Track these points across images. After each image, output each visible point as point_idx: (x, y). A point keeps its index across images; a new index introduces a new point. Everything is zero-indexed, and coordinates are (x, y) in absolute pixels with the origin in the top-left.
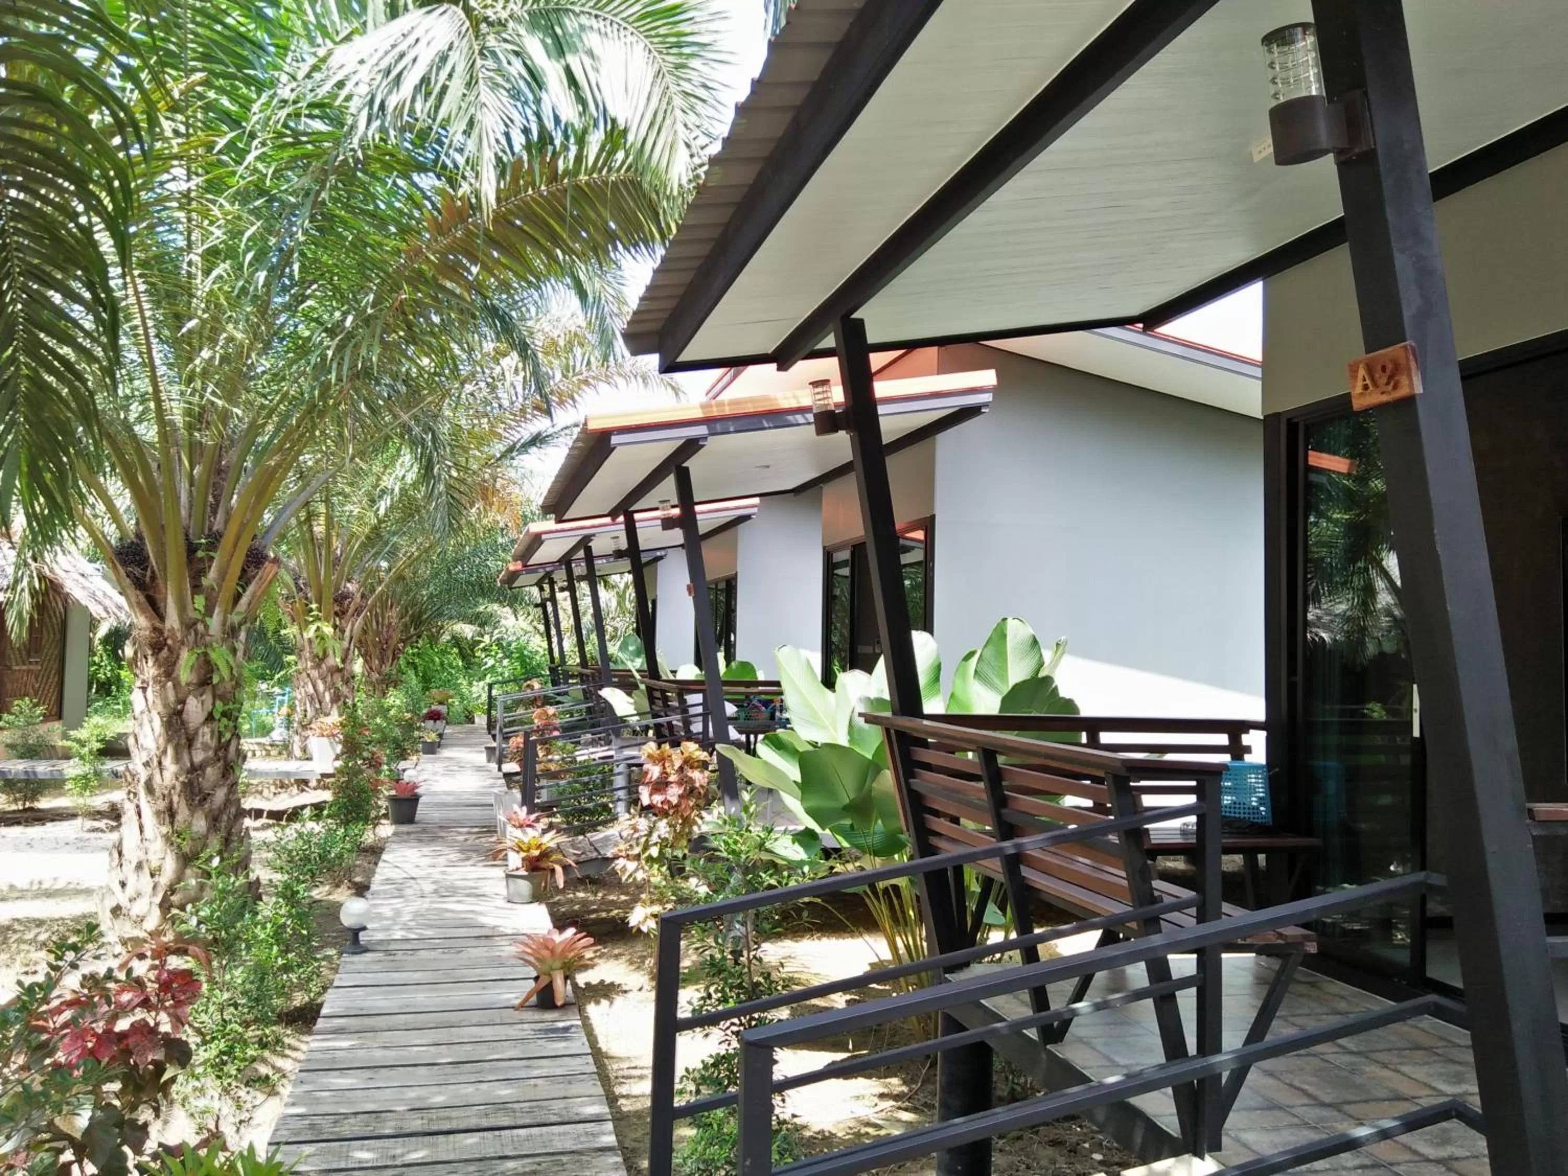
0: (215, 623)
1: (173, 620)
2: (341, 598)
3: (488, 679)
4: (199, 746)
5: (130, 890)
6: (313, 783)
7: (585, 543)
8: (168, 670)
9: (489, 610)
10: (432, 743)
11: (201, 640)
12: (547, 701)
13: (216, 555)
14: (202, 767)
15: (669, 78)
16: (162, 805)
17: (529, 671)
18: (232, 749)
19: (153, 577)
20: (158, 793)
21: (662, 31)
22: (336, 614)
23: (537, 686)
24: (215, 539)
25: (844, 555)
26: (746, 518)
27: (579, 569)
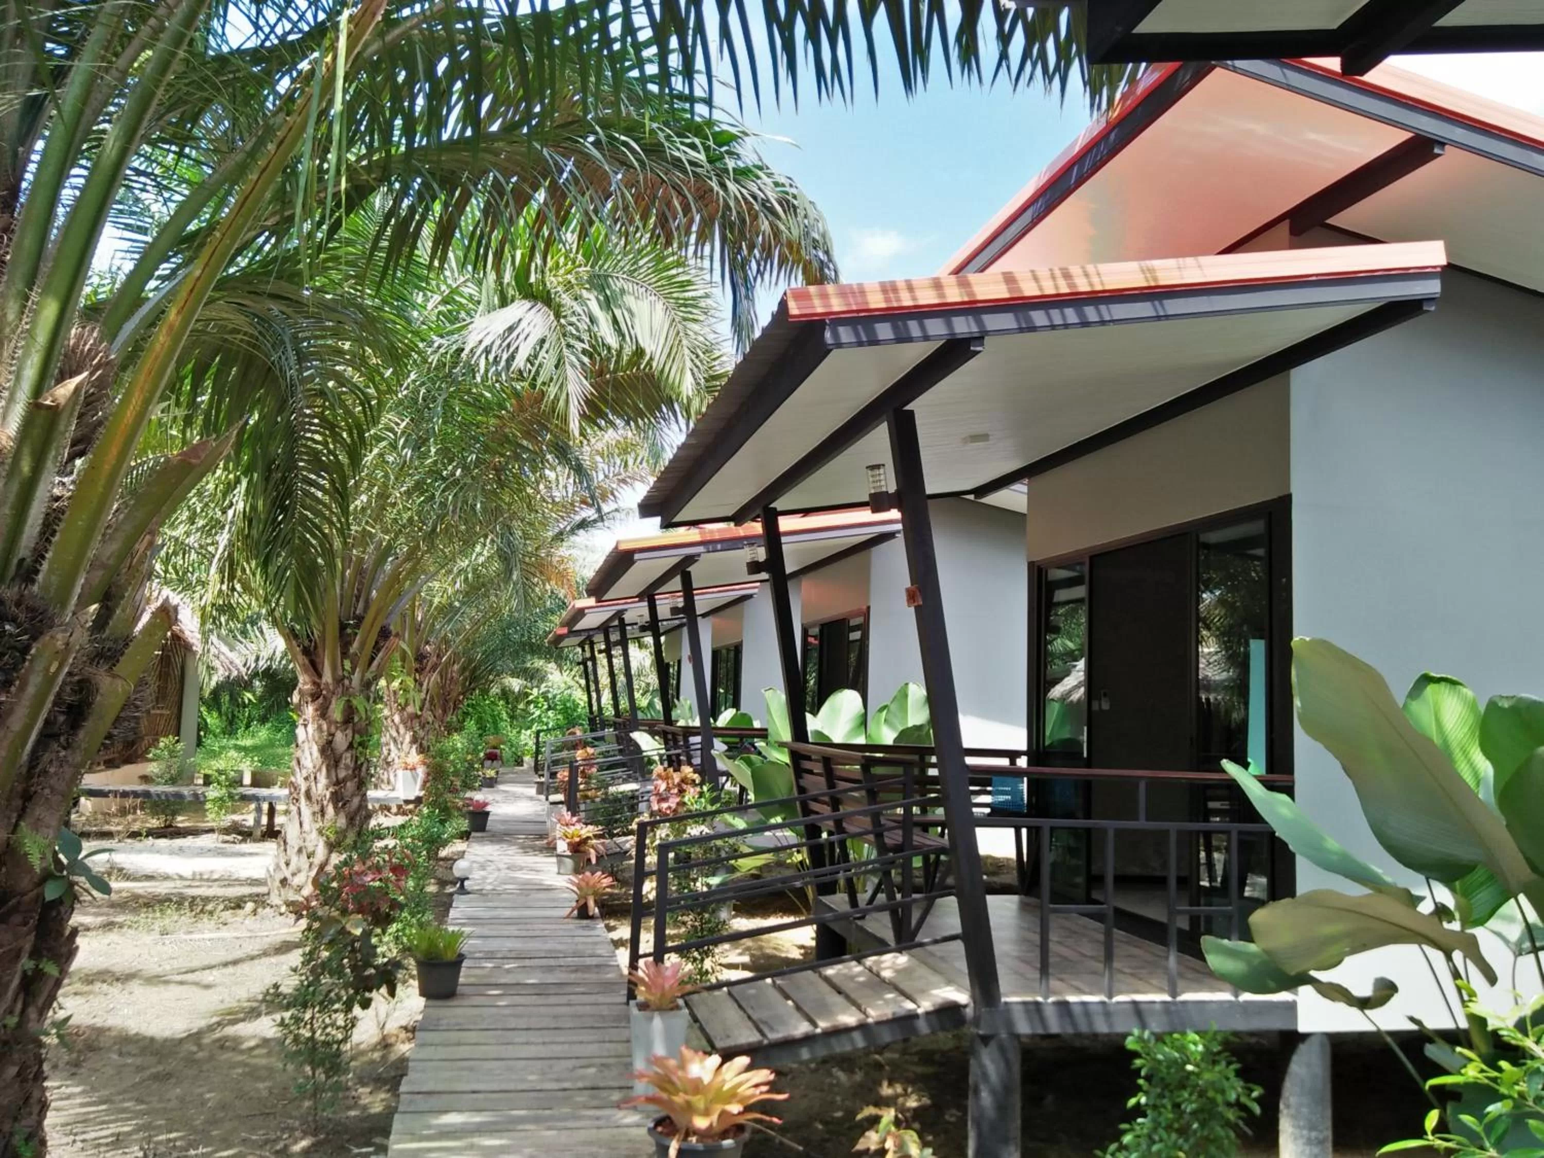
0: (356, 677)
1: (327, 677)
2: (420, 657)
3: (535, 728)
4: (342, 766)
5: (293, 867)
6: (394, 810)
7: (619, 615)
8: (323, 713)
9: (536, 665)
10: (491, 779)
11: (346, 691)
12: (585, 744)
13: (360, 632)
14: (344, 780)
15: (680, 326)
16: (317, 808)
17: (570, 720)
18: (364, 769)
19: (316, 647)
20: (314, 800)
21: (675, 295)
22: (416, 670)
23: (579, 733)
24: (360, 619)
25: (815, 631)
26: (750, 597)
27: (615, 637)
